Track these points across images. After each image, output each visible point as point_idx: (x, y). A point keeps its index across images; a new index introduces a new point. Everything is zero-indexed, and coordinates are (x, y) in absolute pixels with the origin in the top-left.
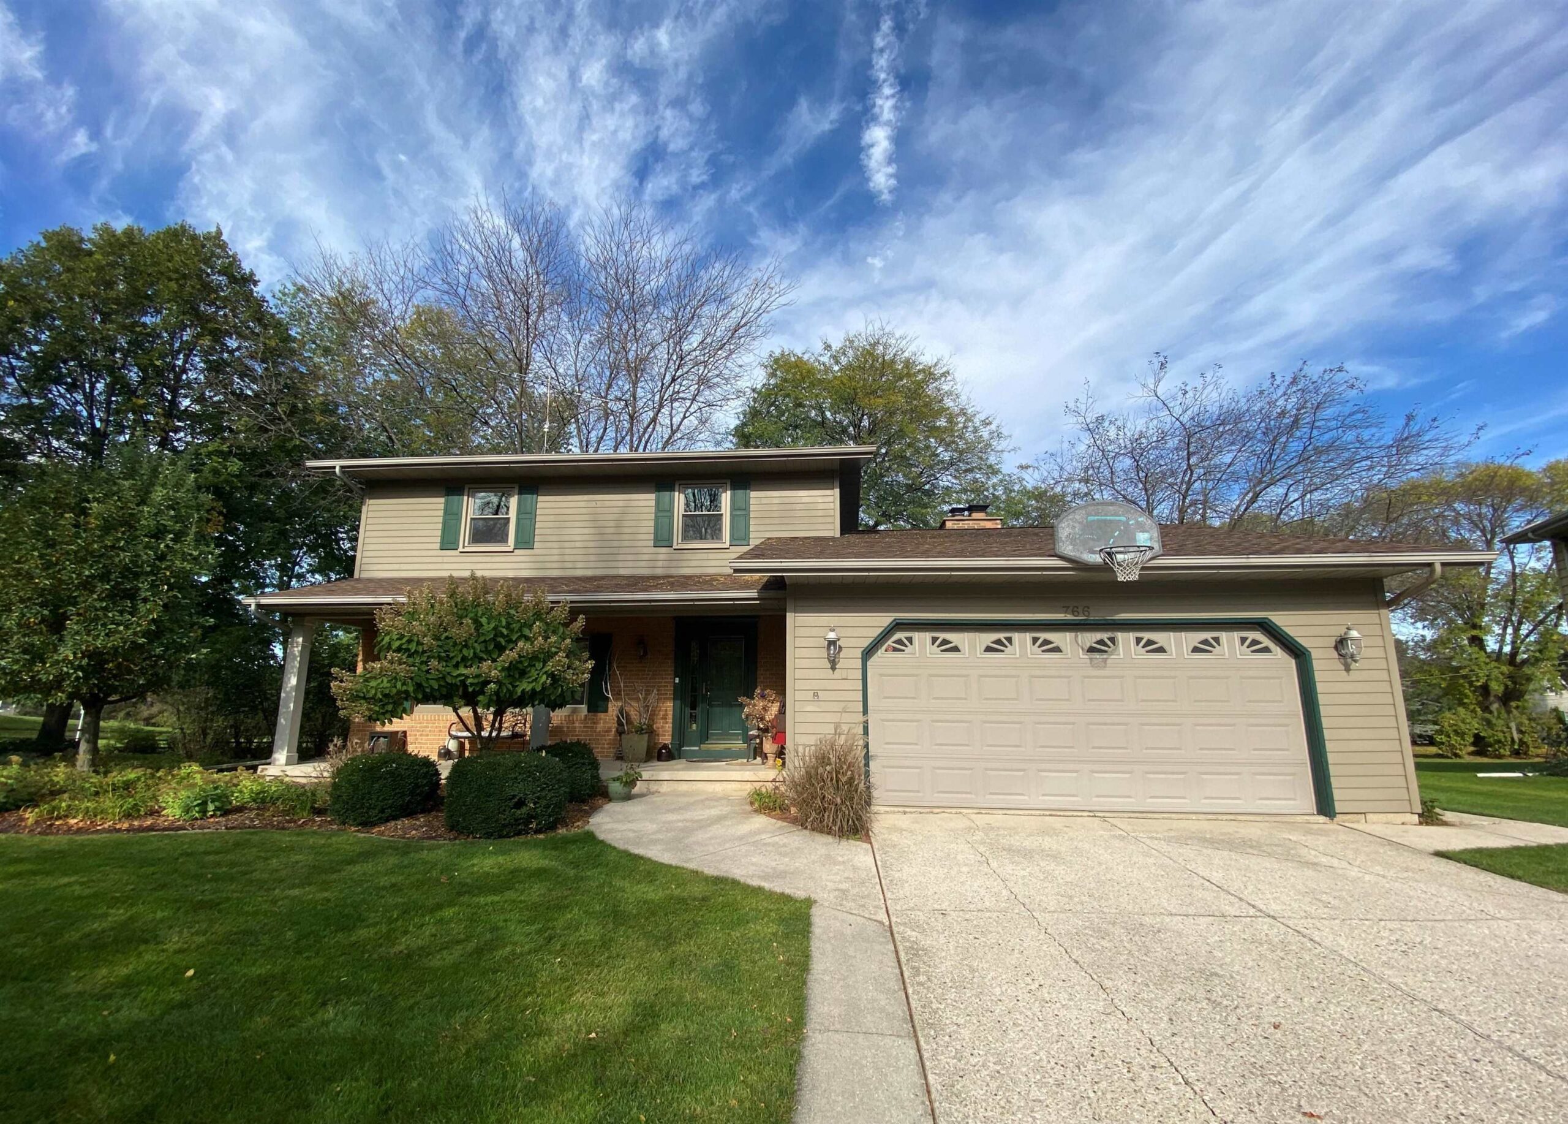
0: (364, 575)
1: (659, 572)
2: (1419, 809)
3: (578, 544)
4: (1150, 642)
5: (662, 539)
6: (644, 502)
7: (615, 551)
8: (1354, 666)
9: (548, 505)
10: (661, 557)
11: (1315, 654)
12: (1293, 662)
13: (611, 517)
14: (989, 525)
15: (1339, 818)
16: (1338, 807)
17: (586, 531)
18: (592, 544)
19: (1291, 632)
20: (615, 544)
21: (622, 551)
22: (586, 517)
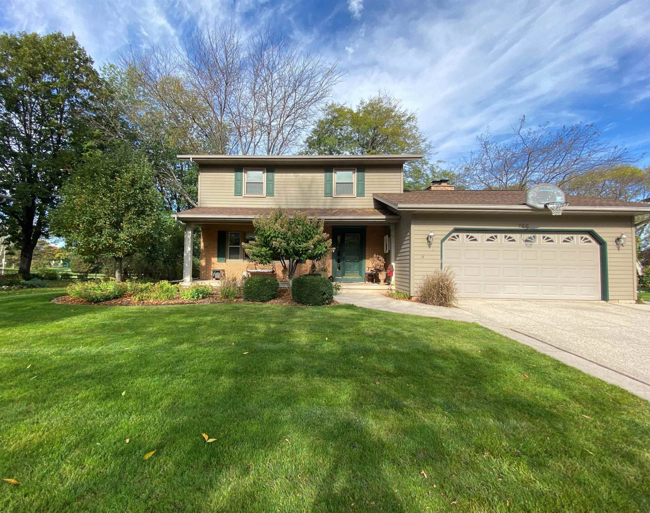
0: (202, 206)
1: (327, 207)
2: (636, 298)
3: (293, 195)
4: (548, 238)
5: (328, 194)
6: (320, 176)
7: (308, 198)
8: (621, 247)
9: (278, 177)
10: (329, 201)
11: (608, 243)
12: (598, 246)
13: (307, 183)
14: (449, 189)
15: (610, 301)
16: (610, 298)
17: (296, 189)
18: (298, 195)
19: (601, 235)
20: (309, 195)
21: (312, 198)
22: (296, 183)
